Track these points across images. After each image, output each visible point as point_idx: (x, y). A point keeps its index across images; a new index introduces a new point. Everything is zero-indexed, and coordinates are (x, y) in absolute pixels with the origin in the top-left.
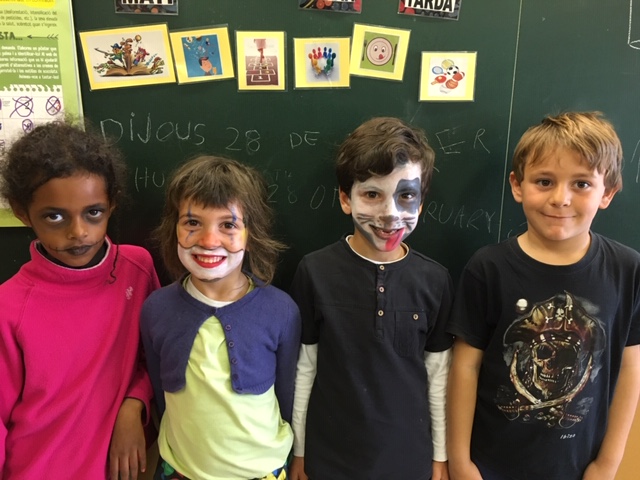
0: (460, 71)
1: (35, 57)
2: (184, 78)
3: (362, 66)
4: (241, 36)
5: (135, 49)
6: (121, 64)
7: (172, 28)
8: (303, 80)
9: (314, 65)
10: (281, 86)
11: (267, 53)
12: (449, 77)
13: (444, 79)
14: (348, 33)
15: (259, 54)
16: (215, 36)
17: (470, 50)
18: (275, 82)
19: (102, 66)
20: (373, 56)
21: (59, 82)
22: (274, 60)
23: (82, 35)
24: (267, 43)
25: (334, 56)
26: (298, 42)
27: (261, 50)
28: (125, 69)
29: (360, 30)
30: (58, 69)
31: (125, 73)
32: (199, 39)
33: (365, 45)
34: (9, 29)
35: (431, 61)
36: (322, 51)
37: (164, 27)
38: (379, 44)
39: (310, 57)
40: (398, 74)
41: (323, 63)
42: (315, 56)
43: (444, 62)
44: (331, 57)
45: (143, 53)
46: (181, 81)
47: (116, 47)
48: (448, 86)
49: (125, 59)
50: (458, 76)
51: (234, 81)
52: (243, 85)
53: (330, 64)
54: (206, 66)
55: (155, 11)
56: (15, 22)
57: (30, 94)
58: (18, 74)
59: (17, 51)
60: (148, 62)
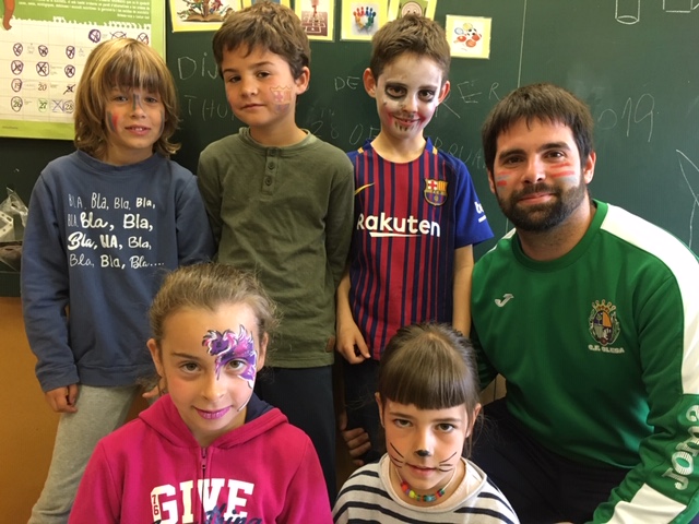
0: (478, 33)
5: (212, 0)
6: (199, 12)
8: (348, 33)
9: (357, 21)
10: (330, 37)
11: (319, 9)
12: (469, 38)
13: (464, 39)
15: (312, 10)
17: (486, 16)
18: (325, 33)
19: (184, 12)
21: (149, 22)
22: (325, 15)
24: (320, 1)
25: (374, 14)
26: (345, 2)
28: (203, 16)
30: (150, 11)
31: (202, 19)
33: (400, 7)
35: (454, 22)
36: (365, 10)
38: (411, 7)
39: (355, 14)
41: (365, 19)
42: (358, 14)
43: (465, 25)
44: (371, 15)
45: (218, 3)
48: (467, 44)
49: (203, 8)
50: (476, 38)
53: (371, 21)
58: (116, 13)
60: (221, 11)
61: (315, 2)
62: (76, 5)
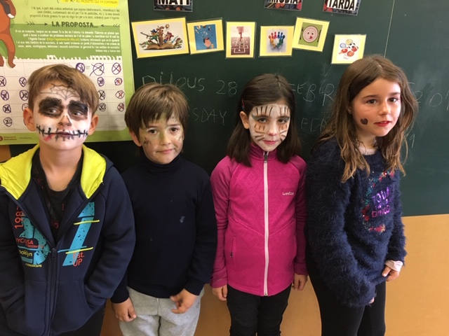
0: (356, 46)
1: (105, 38)
2: (194, 51)
3: (299, 43)
4: (229, 24)
5: (165, 33)
6: (156, 42)
7: (188, 21)
8: (265, 52)
9: (271, 42)
10: (251, 55)
11: (244, 35)
12: (349, 50)
13: (346, 50)
14: (293, 23)
15: (239, 36)
16: (214, 25)
17: (362, 33)
18: (248, 53)
19: (145, 43)
20: (307, 37)
21: (120, 54)
22: (248, 39)
23: (133, 23)
24: (245, 29)
25: (284, 37)
26: (263, 28)
27: (241, 33)
28: (159, 45)
29: (300, 21)
30: (120, 46)
31: (159, 48)
32: (205, 27)
33: (302, 30)
34: (90, 21)
35: (340, 40)
36: (277, 34)
37: (183, 19)
38: (311, 30)
39: (270, 37)
40: (320, 48)
41: (277, 41)
42: (272, 37)
43: (348, 40)
44: (282, 38)
45: (170, 35)
46: (192, 53)
47: (154, 32)
48: (348, 55)
49: (159, 39)
50: (355, 49)
51: (224, 52)
52: (229, 55)
53: (281, 42)
54: (208, 43)
55: (178, 9)
56: (94, 16)
57: (102, 62)
58: (95, 49)
59: (94, 35)
60: (173, 41)
61: (241, 30)
62: (64, 45)
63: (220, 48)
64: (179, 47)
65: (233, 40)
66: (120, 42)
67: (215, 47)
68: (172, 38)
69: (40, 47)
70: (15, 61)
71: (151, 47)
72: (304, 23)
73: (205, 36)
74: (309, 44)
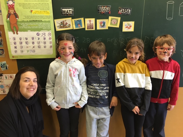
0: (131, 25)
1: (46, 25)
2: (75, 28)
3: (111, 25)
4: (86, 19)
5: (65, 23)
7: (72, 18)
8: (99, 28)
9: (101, 25)
10: (94, 29)
12: (128, 27)
14: (108, 18)
15: (90, 23)
16: (81, 20)
17: (133, 21)
19: (58, 26)
20: (113, 23)
21: (50, 30)
22: (93, 24)
23: (55, 20)
24: (91, 21)
26: (98, 20)
27: (90, 22)
29: (110, 18)
30: (50, 27)
31: (63, 27)
32: (78, 20)
33: (111, 20)
34: (41, 19)
35: (125, 23)
38: (114, 20)
40: (118, 26)
41: (103, 24)
42: (101, 23)
43: (128, 24)
44: (104, 23)
45: (67, 23)
47: (61, 22)
49: (63, 25)
51: (85, 28)
53: (104, 25)
54: (79, 26)
55: (69, 15)
56: (42, 18)
57: (45, 32)
58: (43, 28)
59: (42, 24)
60: (68, 25)
61: (90, 21)
62: (33, 27)
63: (83, 27)
64: (70, 27)
65: (87, 24)
66: (50, 26)
67: (82, 27)
68: (67, 24)
69: (26, 28)
70: (18, 32)
71: (61, 27)
72: (112, 18)
73: (78, 23)
74: (114, 25)
